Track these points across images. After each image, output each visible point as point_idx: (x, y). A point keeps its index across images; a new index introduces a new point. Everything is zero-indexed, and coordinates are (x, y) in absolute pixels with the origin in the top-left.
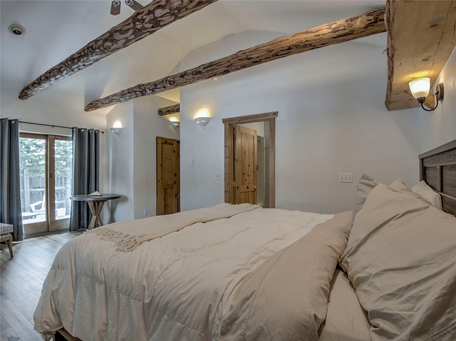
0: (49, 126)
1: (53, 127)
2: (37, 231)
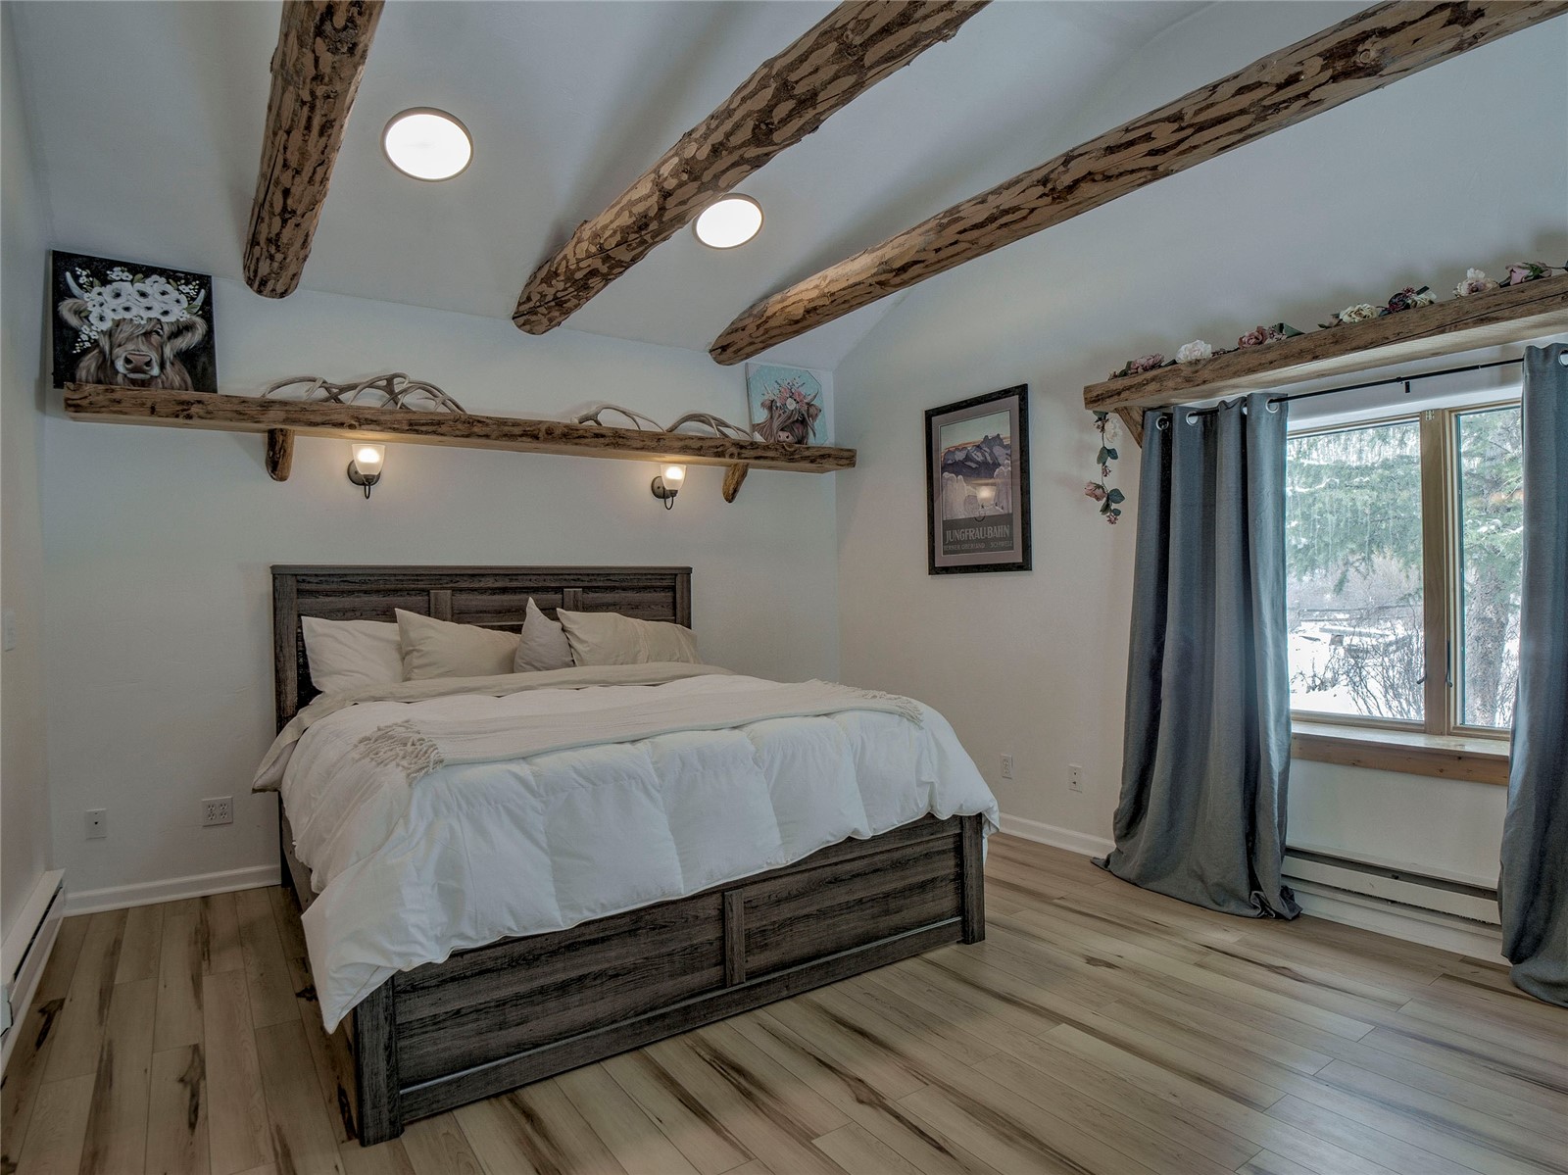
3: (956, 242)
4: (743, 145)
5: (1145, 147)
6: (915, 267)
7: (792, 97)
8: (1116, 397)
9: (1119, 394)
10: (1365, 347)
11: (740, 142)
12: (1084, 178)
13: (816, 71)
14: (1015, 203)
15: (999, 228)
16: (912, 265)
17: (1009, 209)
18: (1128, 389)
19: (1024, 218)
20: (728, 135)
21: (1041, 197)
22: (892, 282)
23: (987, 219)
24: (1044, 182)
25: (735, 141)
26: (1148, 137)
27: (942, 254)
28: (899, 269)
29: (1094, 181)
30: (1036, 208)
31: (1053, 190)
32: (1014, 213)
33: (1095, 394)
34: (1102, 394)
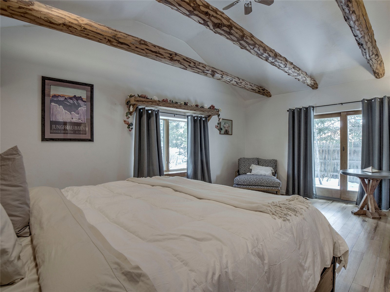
0: (337, 104)
1: (342, 104)
2: (331, 196)
3: (143, 50)
4: (212, 21)
5: (189, 64)
6: (126, 46)
7: (230, 30)
8: (142, 102)
9: (143, 102)
10: (183, 109)
11: (213, 20)
12: (178, 60)
13: (237, 33)
14: (163, 54)
15: (155, 55)
16: (126, 45)
17: (161, 54)
18: (145, 101)
19: (162, 58)
20: (213, 16)
21: (169, 57)
22: (113, 43)
23: (155, 51)
24: (171, 55)
25: (212, 19)
26: (190, 63)
27: (137, 49)
28: (120, 42)
29: (179, 62)
30: (166, 58)
31: (172, 58)
32: (161, 55)
33: (137, 99)
34: (139, 100)
